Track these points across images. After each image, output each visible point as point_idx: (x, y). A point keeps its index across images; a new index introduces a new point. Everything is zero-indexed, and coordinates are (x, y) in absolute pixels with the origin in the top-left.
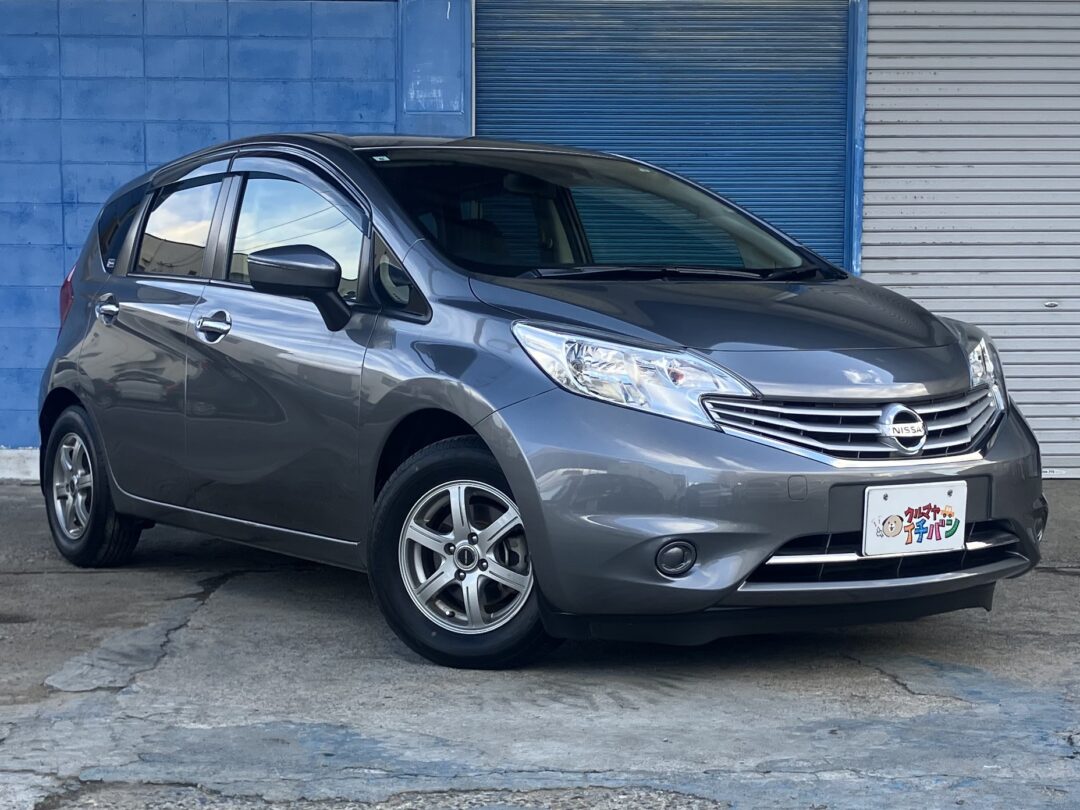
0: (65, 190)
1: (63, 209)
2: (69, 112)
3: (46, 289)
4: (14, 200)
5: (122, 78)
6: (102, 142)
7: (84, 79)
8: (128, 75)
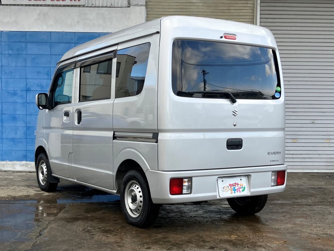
0: (27, 87)
1: (26, 92)
2: (29, 64)
3: (21, 115)
4: (12, 89)
5: (44, 55)
6: (38, 73)
7: (33, 55)
8: (46, 53)
